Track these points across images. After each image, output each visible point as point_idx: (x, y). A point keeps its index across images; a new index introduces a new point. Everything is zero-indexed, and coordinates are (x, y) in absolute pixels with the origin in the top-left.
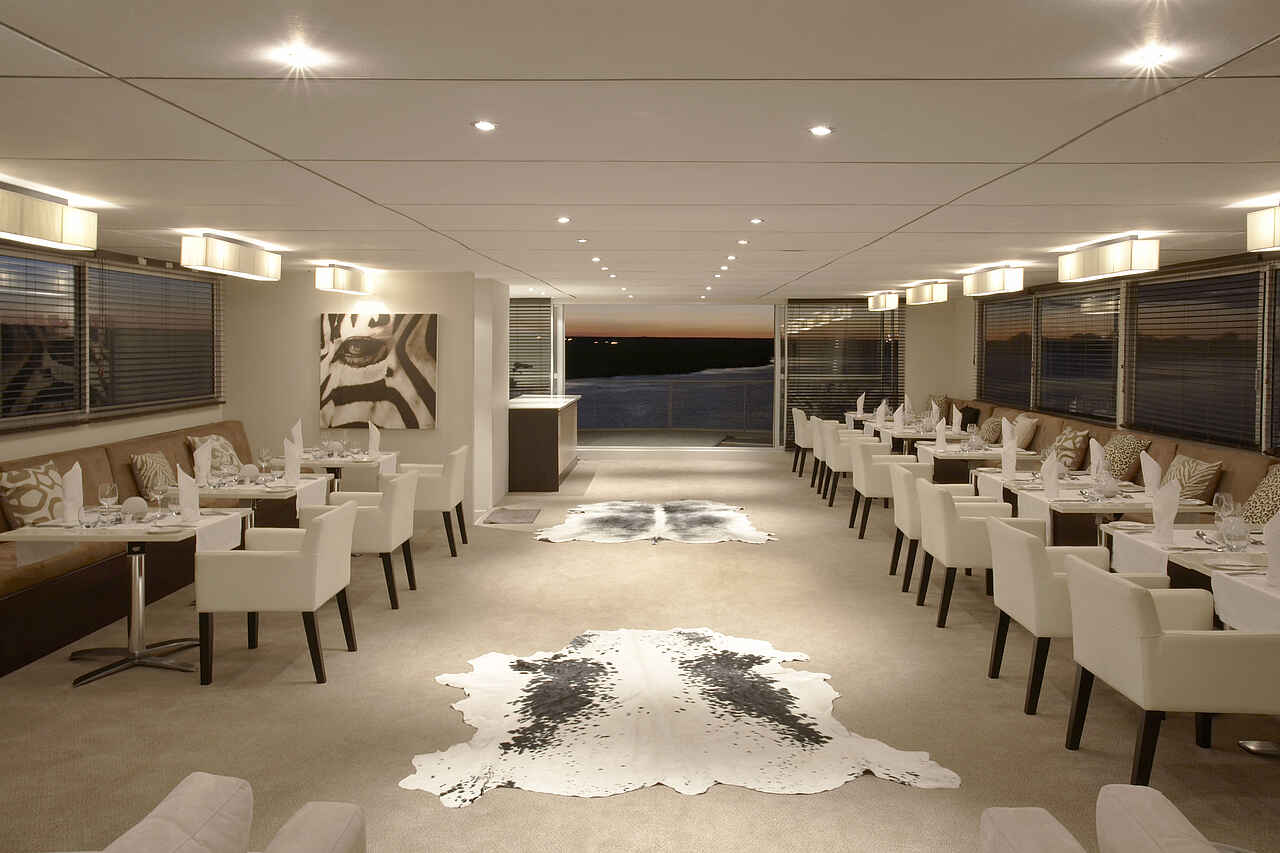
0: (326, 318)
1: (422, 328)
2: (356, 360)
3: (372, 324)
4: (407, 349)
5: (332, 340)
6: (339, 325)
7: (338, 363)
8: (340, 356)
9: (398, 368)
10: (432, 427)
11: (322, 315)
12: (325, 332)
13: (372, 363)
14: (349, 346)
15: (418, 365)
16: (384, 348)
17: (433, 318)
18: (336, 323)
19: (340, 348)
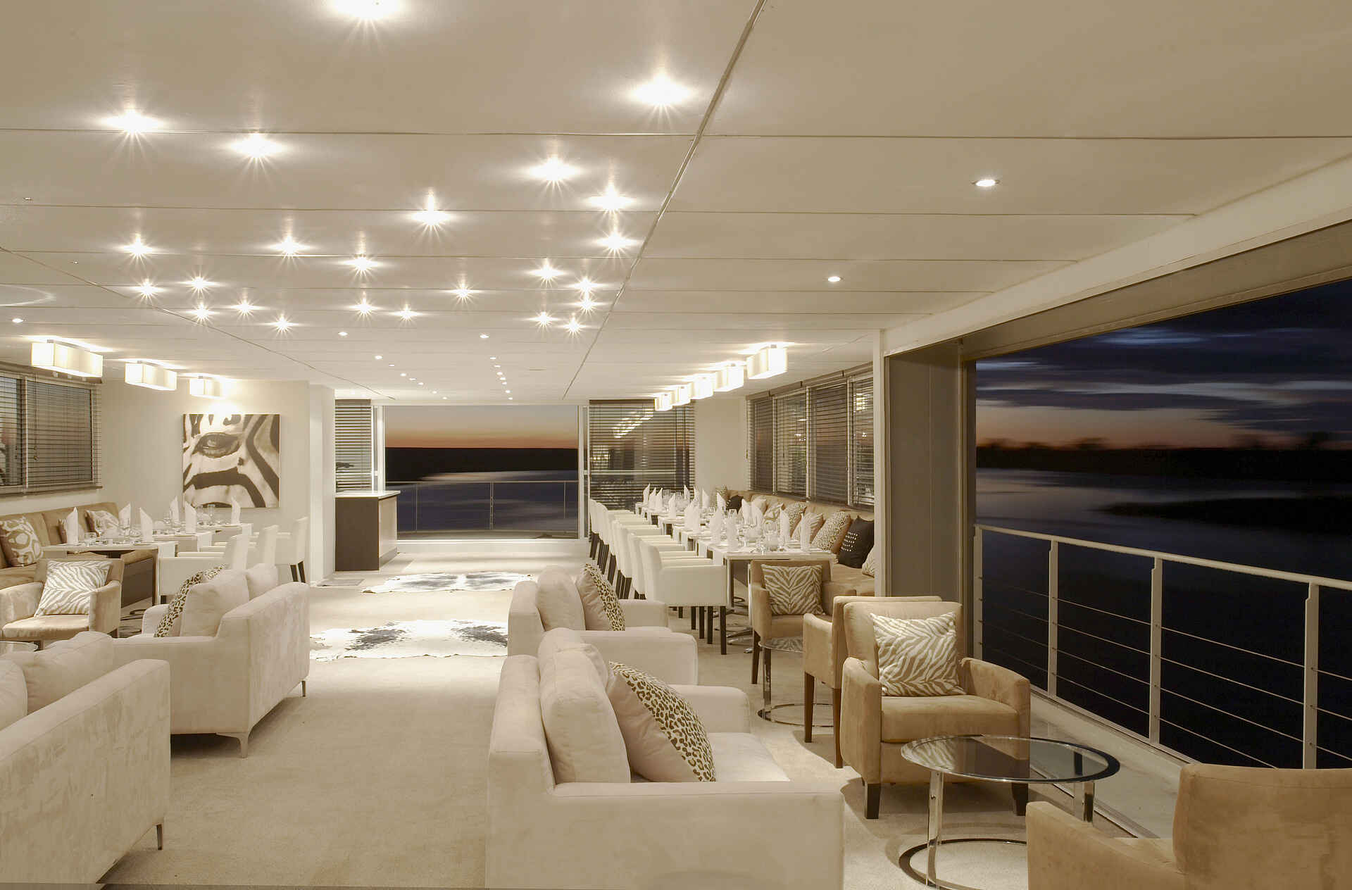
0: (188, 419)
1: (267, 426)
2: (213, 452)
3: (226, 422)
4: (255, 443)
5: (193, 435)
6: (198, 424)
7: (197, 454)
8: (200, 448)
9: (247, 459)
10: (276, 506)
11: (184, 415)
12: (187, 429)
13: (226, 454)
14: (207, 441)
15: (264, 455)
16: (236, 442)
17: (277, 418)
18: (196, 422)
19: (199, 443)
